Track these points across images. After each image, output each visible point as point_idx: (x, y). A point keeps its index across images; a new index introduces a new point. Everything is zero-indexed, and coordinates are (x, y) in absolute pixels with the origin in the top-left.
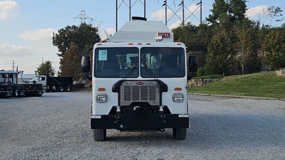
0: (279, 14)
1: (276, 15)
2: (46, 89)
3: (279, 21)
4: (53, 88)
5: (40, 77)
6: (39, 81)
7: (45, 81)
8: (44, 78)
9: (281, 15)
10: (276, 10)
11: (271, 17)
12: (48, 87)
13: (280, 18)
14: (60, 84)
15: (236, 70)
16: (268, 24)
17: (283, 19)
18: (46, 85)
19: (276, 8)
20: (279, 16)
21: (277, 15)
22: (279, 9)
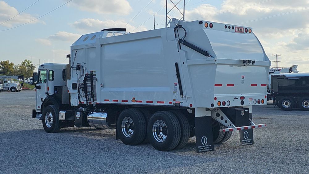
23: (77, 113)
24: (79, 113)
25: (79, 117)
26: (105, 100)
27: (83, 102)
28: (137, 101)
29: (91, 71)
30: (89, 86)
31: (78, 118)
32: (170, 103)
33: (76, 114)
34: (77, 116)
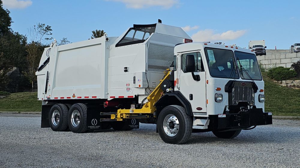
0: (49, 32)
1: (46, 33)
3: (48, 40)
9: (50, 34)
10: (46, 28)
11: (41, 34)
13: (50, 37)
15: (6, 87)
16: (38, 41)
17: (53, 38)
19: (46, 27)
20: (49, 34)
21: (48, 33)
22: (49, 27)
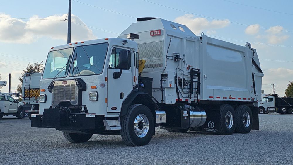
2: (274, 110)
4: (283, 109)
5: (267, 98)
6: (266, 102)
7: (273, 102)
8: (272, 98)
12: (277, 108)
14: (291, 105)
18: (274, 106)
23: (184, 111)
24: (187, 111)
25: (187, 117)
26: (210, 97)
27: (182, 100)
28: (233, 98)
29: (189, 65)
30: (195, 81)
31: (185, 118)
32: (249, 99)
33: (183, 114)
34: (184, 115)
